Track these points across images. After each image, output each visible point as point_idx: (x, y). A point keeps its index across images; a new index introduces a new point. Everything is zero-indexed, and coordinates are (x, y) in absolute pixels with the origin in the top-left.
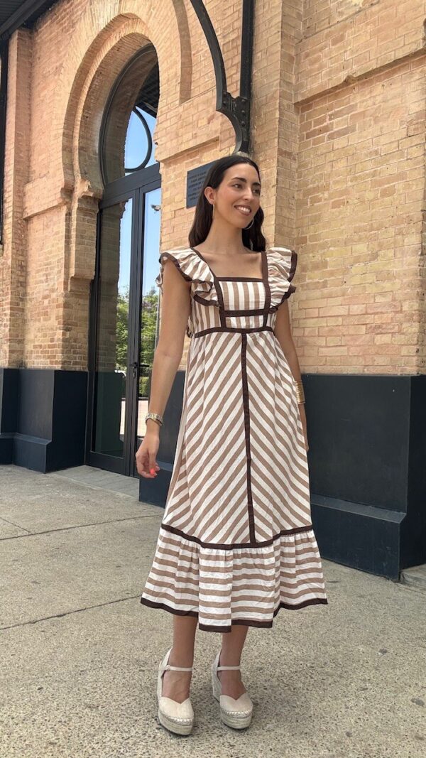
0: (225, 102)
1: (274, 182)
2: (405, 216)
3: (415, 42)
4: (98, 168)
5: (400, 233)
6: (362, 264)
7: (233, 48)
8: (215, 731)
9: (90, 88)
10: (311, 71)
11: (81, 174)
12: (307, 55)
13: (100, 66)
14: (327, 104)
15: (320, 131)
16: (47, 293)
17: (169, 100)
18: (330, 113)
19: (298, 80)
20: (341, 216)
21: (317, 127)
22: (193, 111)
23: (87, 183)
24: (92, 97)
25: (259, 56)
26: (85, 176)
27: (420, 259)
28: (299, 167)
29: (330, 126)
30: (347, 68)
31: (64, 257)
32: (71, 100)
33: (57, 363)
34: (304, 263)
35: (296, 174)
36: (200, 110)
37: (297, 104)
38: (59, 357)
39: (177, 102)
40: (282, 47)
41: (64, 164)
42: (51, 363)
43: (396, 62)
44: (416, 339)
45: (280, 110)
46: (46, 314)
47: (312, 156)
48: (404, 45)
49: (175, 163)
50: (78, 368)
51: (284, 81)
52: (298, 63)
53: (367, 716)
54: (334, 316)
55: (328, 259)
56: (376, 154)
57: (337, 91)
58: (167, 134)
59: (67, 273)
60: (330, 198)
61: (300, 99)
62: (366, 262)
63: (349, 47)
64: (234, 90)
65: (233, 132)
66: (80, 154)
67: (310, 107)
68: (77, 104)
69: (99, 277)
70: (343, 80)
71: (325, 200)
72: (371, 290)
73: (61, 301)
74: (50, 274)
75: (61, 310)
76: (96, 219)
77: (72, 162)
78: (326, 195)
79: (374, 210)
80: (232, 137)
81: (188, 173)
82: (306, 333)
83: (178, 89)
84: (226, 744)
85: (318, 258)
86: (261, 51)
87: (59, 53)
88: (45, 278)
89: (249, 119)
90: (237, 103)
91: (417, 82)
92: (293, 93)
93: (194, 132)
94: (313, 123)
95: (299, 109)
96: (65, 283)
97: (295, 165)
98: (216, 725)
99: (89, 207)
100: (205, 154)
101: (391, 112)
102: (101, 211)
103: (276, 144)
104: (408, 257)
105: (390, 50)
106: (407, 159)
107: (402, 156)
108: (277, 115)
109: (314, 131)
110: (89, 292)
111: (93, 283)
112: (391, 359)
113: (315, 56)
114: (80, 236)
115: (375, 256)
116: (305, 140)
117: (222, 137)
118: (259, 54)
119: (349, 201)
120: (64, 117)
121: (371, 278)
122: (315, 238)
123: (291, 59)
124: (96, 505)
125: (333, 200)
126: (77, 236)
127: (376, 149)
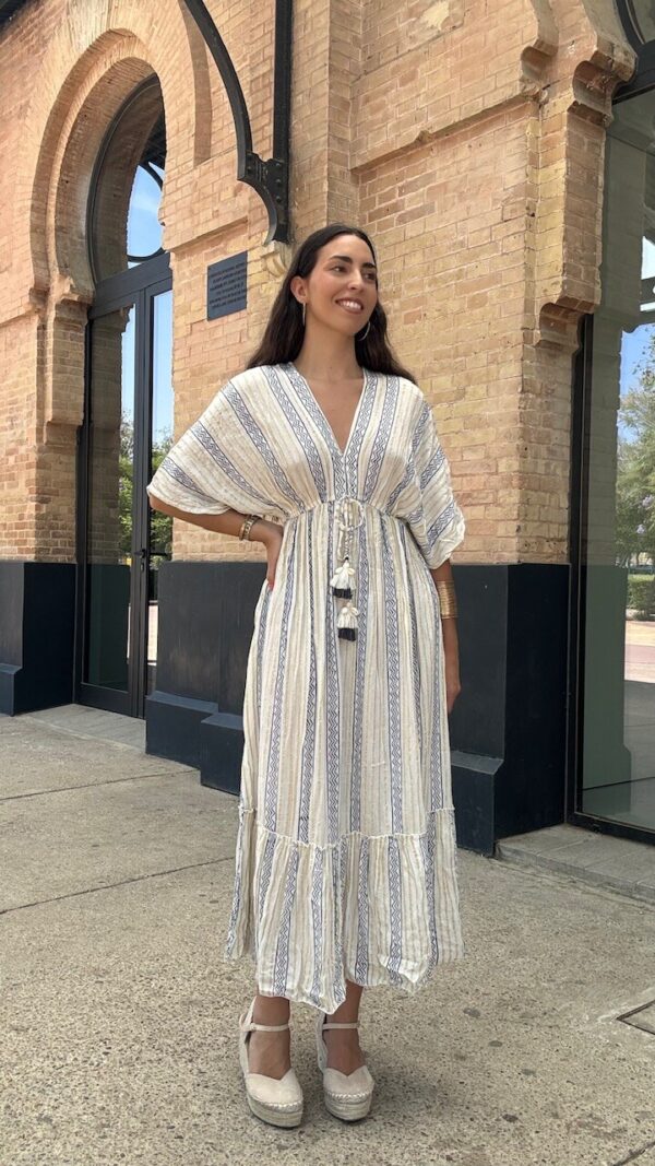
0: (250, 168)
2: (500, 336)
3: (510, 84)
4: (86, 258)
5: (494, 361)
6: (445, 405)
7: (264, 87)
8: (184, 1055)
9: (70, 138)
10: (373, 123)
11: (60, 267)
12: (367, 100)
13: (84, 106)
14: (395, 172)
15: (388, 211)
16: (12, 445)
17: (180, 160)
18: (400, 184)
19: (355, 135)
20: (416, 336)
21: (383, 205)
22: (212, 177)
23: (69, 281)
24: (74, 152)
25: (298, 99)
26: (65, 269)
27: (521, 399)
29: (400, 204)
30: (421, 120)
31: (35, 391)
32: (41, 157)
33: (28, 551)
36: (223, 174)
37: (354, 171)
38: (32, 542)
39: (191, 163)
40: (330, 88)
41: (33, 252)
42: (21, 551)
43: (486, 113)
44: (516, 513)
45: (329, 179)
46: (12, 477)
48: (496, 88)
49: (191, 253)
50: (60, 558)
51: (335, 137)
52: (355, 111)
53: (397, 1031)
56: (462, 247)
57: (409, 153)
58: (178, 210)
59: (41, 416)
60: (402, 309)
61: (358, 163)
62: (450, 403)
63: (423, 90)
64: (264, 149)
65: (266, 212)
66: (57, 237)
67: (373, 175)
68: (52, 161)
69: (90, 421)
70: (415, 138)
71: (395, 311)
72: (457, 442)
73: (33, 457)
74: (16, 418)
75: (33, 472)
76: (83, 335)
77: (46, 249)
79: (460, 327)
80: (265, 218)
81: (209, 268)
83: (192, 145)
86: (302, 92)
87: (24, 84)
88: (9, 423)
89: (287, 192)
90: (268, 168)
91: (516, 142)
92: (349, 154)
93: (215, 209)
94: (377, 199)
95: (357, 177)
96: (39, 431)
99: (72, 317)
100: (232, 242)
101: (481, 186)
102: (91, 323)
104: (505, 396)
105: (477, 95)
106: (503, 254)
107: (495, 249)
108: (326, 188)
109: (380, 210)
110: (75, 444)
111: (80, 430)
112: (484, 543)
113: (378, 101)
114: (60, 360)
115: (461, 394)
116: (367, 224)
117: (251, 218)
118: (300, 97)
119: (428, 314)
120: (32, 181)
121: (457, 425)
123: (345, 104)
124: (81, 759)
125: (406, 312)
126: (54, 359)
127: (461, 238)
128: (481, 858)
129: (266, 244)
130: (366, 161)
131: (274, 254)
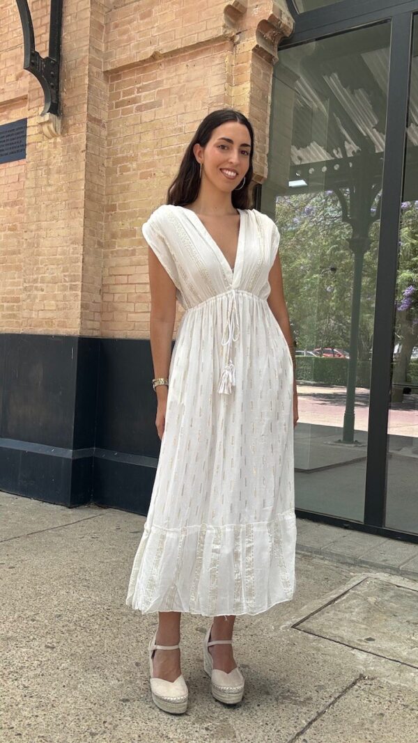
0: (33, 61)
1: (83, 147)
3: (216, 28)
7: (42, 8)
10: (120, 42)
12: (116, 26)
14: (135, 77)
15: (129, 102)
18: (138, 86)
19: (107, 48)
20: (148, 188)
21: (126, 98)
25: (68, 20)
28: (109, 135)
29: (138, 98)
30: (154, 44)
34: (114, 230)
35: (106, 142)
36: (8, 65)
37: (106, 72)
40: (91, 14)
43: (199, 44)
45: (89, 76)
47: (121, 125)
48: (207, 30)
51: (93, 48)
52: (108, 33)
54: (142, 284)
55: (136, 228)
56: (181, 132)
57: (145, 65)
60: (138, 169)
61: (109, 68)
63: (157, 24)
64: (43, 49)
65: (42, 93)
67: (118, 77)
70: (149, 56)
71: (134, 170)
78: (134, 165)
80: (41, 97)
82: (116, 299)
84: (21, 687)
85: (127, 226)
86: (71, 15)
89: (58, 81)
90: (45, 63)
91: (218, 67)
92: (102, 60)
93: (2, 87)
94: (121, 94)
95: (108, 77)
97: (104, 133)
98: (12, 670)
101: (194, 93)
103: (85, 109)
105: (194, 32)
108: (87, 82)
109: (124, 100)
113: (124, 28)
116: (114, 109)
117: (30, 96)
118: (69, 18)
119: (156, 173)
122: (124, 206)
123: (101, 27)
125: (141, 171)
127: (180, 126)
129: (43, 115)
130: (115, 67)
131: (48, 122)
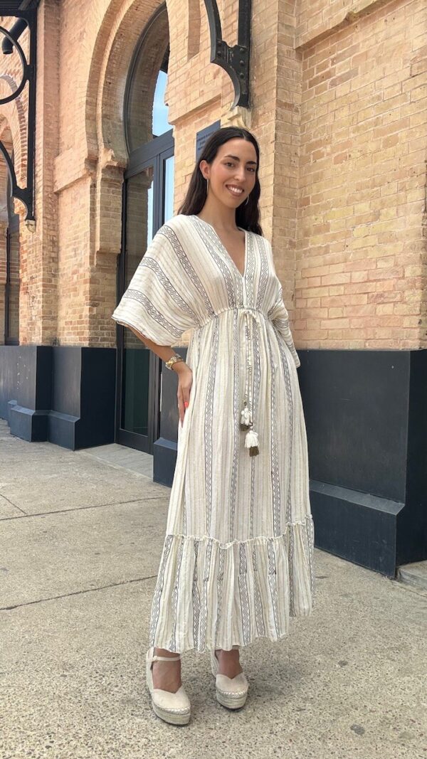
1: (273, 138)
2: (408, 168)
4: (123, 136)
5: (403, 189)
6: (364, 226)
9: (111, 51)
10: (312, 11)
11: (105, 143)
13: (120, 28)
14: (328, 48)
15: (323, 78)
16: (76, 267)
17: (179, 55)
18: (332, 56)
19: (299, 23)
20: (343, 173)
21: (319, 74)
22: (199, 67)
23: (111, 152)
24: (114, 61)
26: (108, 144)
27: (424, 217)
28: (302, 119)
29: (332, 71)
30: (347, 4)
31: (89, 230)
32: (92, 66)
33: (85, 339)
34: (307, 227)
35: (299, 129)
37: (298, 49)
38: (87, 334)
39: (186, 58)
41: (87, 133)
42: (80, 339)
44: (418, 309)
45: (278, 56)
46: (75, 290)
47: (314, 106)
49: (185, 124)
50: (106, 345)
51: (283, 24)
52: (299, 4)
54: (336, 285)
55: (330, 221)
56: (379, 100)
57: (340, 31)
58: (176, 94)
59: (93, 247)
60: (332, 152)
61: (301, 43)
62: (368, 223)
64: (231, 37)
65: (233, 86)
66: (103, 121)
67: (312, 52)
68: (99, 69)
69: (126, 250)
70: (344, 18)
71: (328, 154)
72: (373, 254)
73: (88, 275)
74: (78, 248)
75: (88, 285)
76: (121, 190)
77: (96, 131)
78: (329, 149)
79: (377, 164)
80: (232, 92)
81: (197, 134)
82: (309, 305)
83: (186, 44)
85: (321, 220)
87: (83, 17)
88: (74, 253)
89: (249, 70)
90: (234, 52)
91: (422, 12)
92: (294, 37)
93: (201, 90)
94: (315, 70)
95: (301, 54)
96: (91, 258)
97: (297, 118)
99: (113, 178)
100: (213, 113)
101: (394, 51)
102: (126, 181)
103: (274, 95)
104: (411, 215)
106: (411, 103)
107: (405, 100)
108: (276, 64)
109: (318, 77)
110: (116, 266)
111: (119, 256)
112: (393, 333)
114: (105, 207)
115: (377, 216)
116: (308, 89)
117: (223, 94)
119: (352, 155)
120: (86, 84)
121: (373, 240)
122: (318, 198)
125: (336, 155)
126: (101, 207)
127: (378, 93)
128: (386, 579)
129: (232, 109)
130: (307, 41)
131: (238, 116)
